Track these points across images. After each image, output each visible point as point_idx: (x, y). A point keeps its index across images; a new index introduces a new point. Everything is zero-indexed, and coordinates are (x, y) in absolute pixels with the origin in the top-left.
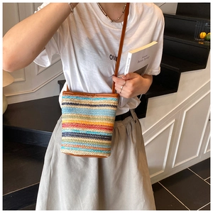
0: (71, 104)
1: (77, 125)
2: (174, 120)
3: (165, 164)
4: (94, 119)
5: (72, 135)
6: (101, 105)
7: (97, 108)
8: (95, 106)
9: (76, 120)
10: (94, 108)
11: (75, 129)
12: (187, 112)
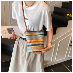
2: (55, 44)
3: (49, 63)
4: (38, 39)
6: (39, 35)
7: (38, 36)
10: (37, 36)
12: (60, 42)
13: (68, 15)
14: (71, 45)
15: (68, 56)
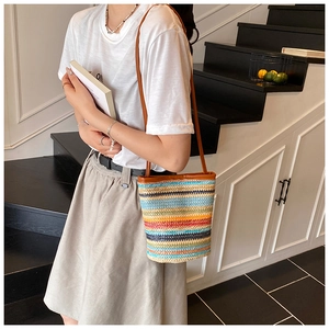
0: (157, 195)
1: (171, 224)
4: (190, 211)
5: (167, 238)
8: (188, 192)
9: (168, 217)
10: (187, 196)
11: (170, 229)
12: (235, 185)
13: (262, 73)
14: (281, 199)
15: (271, 249)
